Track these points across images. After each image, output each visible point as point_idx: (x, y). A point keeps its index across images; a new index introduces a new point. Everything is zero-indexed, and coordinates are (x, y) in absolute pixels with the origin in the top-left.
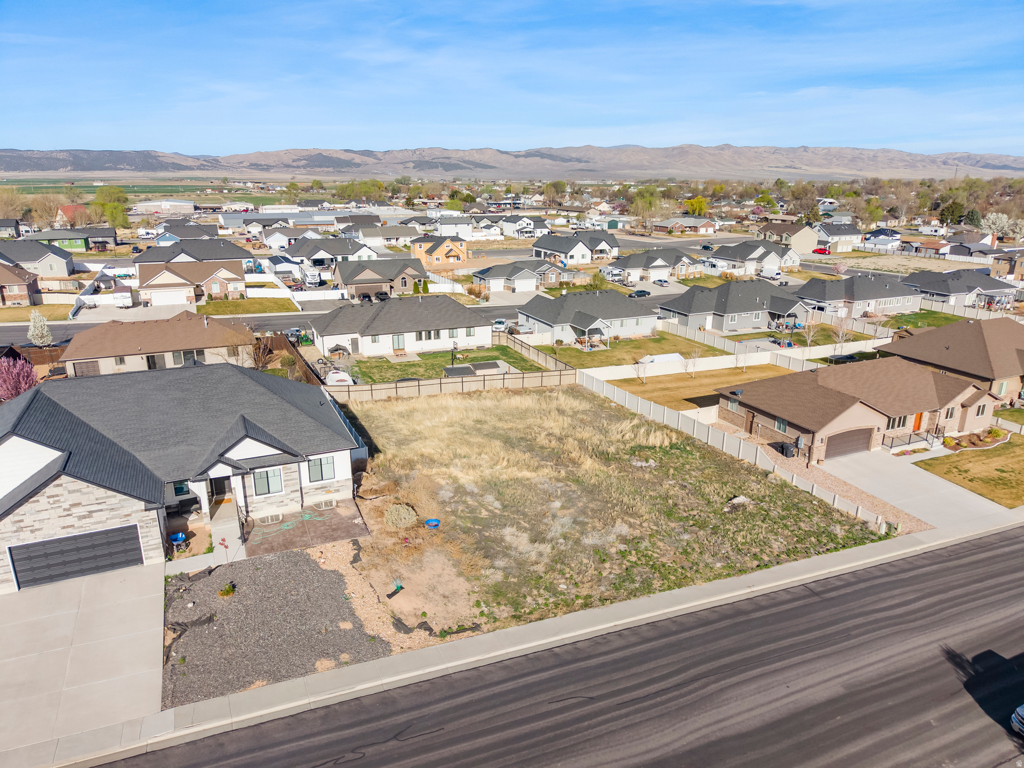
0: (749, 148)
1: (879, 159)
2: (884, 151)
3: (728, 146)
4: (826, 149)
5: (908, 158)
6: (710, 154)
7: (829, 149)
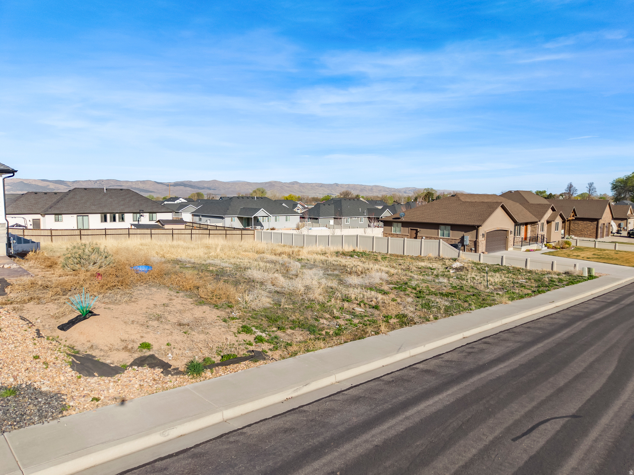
0: (308, 184)
1: (374, 190)
2: (376, 186)
3: (296, 183)
4: (347, 185)
5: (388, 190)
6: (287, 187)
7: (349, 185)
